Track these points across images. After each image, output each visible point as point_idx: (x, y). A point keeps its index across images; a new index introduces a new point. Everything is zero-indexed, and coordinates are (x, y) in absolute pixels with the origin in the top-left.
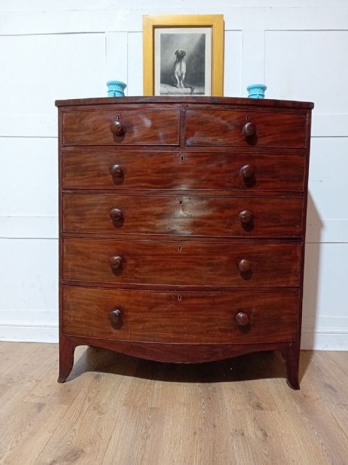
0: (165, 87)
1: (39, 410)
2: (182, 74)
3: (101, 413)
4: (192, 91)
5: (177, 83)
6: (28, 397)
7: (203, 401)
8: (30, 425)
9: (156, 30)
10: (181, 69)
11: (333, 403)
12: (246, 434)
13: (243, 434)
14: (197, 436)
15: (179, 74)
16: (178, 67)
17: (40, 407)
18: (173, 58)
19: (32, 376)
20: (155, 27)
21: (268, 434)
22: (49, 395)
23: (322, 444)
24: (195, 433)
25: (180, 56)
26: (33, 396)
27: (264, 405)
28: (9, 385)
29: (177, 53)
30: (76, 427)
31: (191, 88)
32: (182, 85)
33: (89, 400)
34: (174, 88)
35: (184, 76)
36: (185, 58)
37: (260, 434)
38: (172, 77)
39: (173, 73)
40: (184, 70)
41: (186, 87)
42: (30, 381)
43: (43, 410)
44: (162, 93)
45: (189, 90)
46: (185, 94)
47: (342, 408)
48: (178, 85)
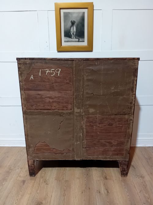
0: (66, 38)
1: (24, 184)
2: (74, 32)
3: (47, 184)
4: (79, 40)
6: (18, 177)
7: (85, 176)
8: (21, 191)
9: (61, 10)
10: (74, 30)
11: (134, 175)
12: (101, 192)
13: (100, 192)
14: (83, 194)
15: (73, 32)
16: (72, 28)
17: (24, 182)
18: (70, 24)
19: (19, 166)
20: (60, 9)
22: (26, 176)
23: (128, 195)
24: (82, 193)
25: (73, 23)
26: (20, 176)
27: (108, 177)
28: (10, 171)
29: (71, 22)
30: (38, 191)
31: (78, 39)
32: (74, 37)
33: (42, 178)
35: (75, 33)
36: (75, 24)
37: (106, 192)
38: (69, 34)
39: (70, 32)
40: (75, 30)
42: (18, 169)
43: (25, 184)
44: (65, 42)
45: (77, 40)
46: (76, 42)
47: (136, 177)
48: (72, 37)
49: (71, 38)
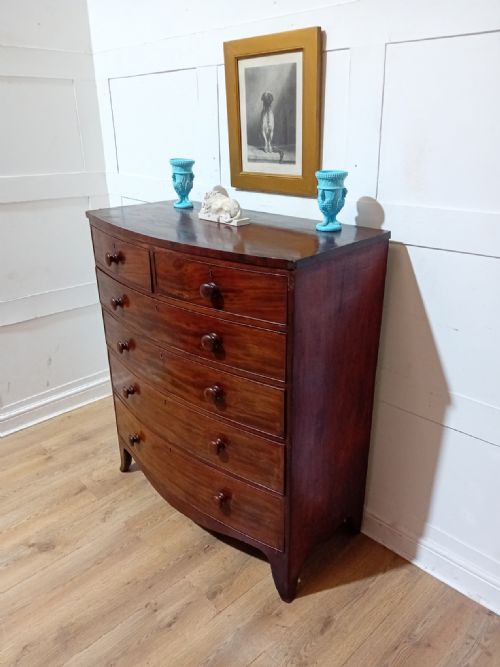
0: (252, 150)
2: (270, 131)
3: (104, 520)
4: (282, 157)
5: (264, 145)
6: (86, 475)
7: (182, 556)
8: (58, 504)
9: (240, 63)
10: (269, 122)
13: (156, 611)
14: (126, 587)
15: (267, 131)
16: (265, 120)
17: (83, 489)
18: (259, 105)
20: (238, 58)
21: (173, 626)
22: (99, 481)
24: (128, 583)
25: (267, 101)
26: (90, 476)
27: (221, 596)
28: (91, 456)
29: (264, 98)
31: (280, 153)
32: (271, 148)
33: (114, 502)
34: (262, 152)
35: (272, 134)
38: (259, 136)
40: (272, 124)
41: (274, 151)
43: (79, 495)
44: (249, 160)
45: (277, 156)
46: (274, 161)
47: (286, 655)
48: (266, 147)
49: (263, 150)
